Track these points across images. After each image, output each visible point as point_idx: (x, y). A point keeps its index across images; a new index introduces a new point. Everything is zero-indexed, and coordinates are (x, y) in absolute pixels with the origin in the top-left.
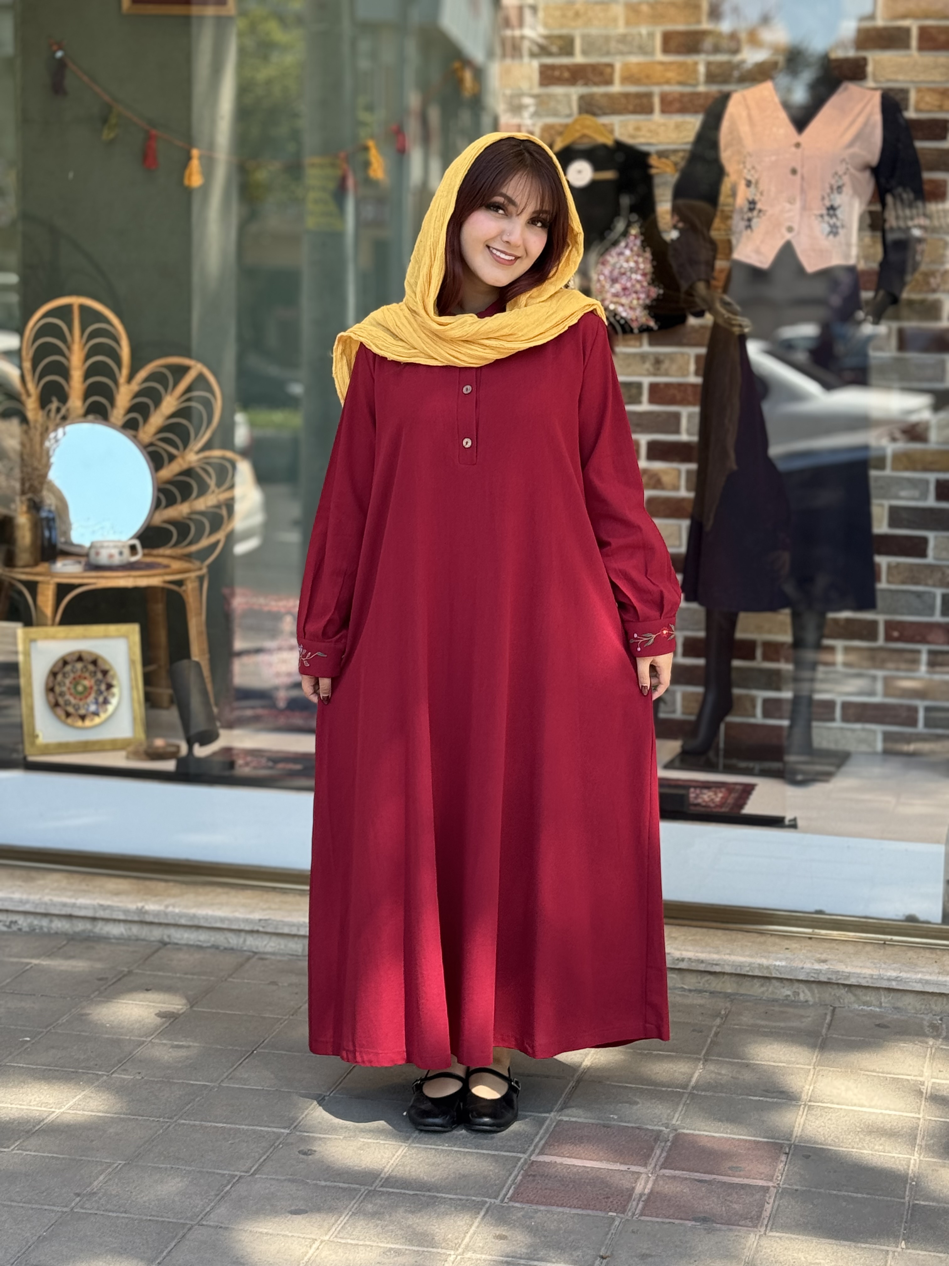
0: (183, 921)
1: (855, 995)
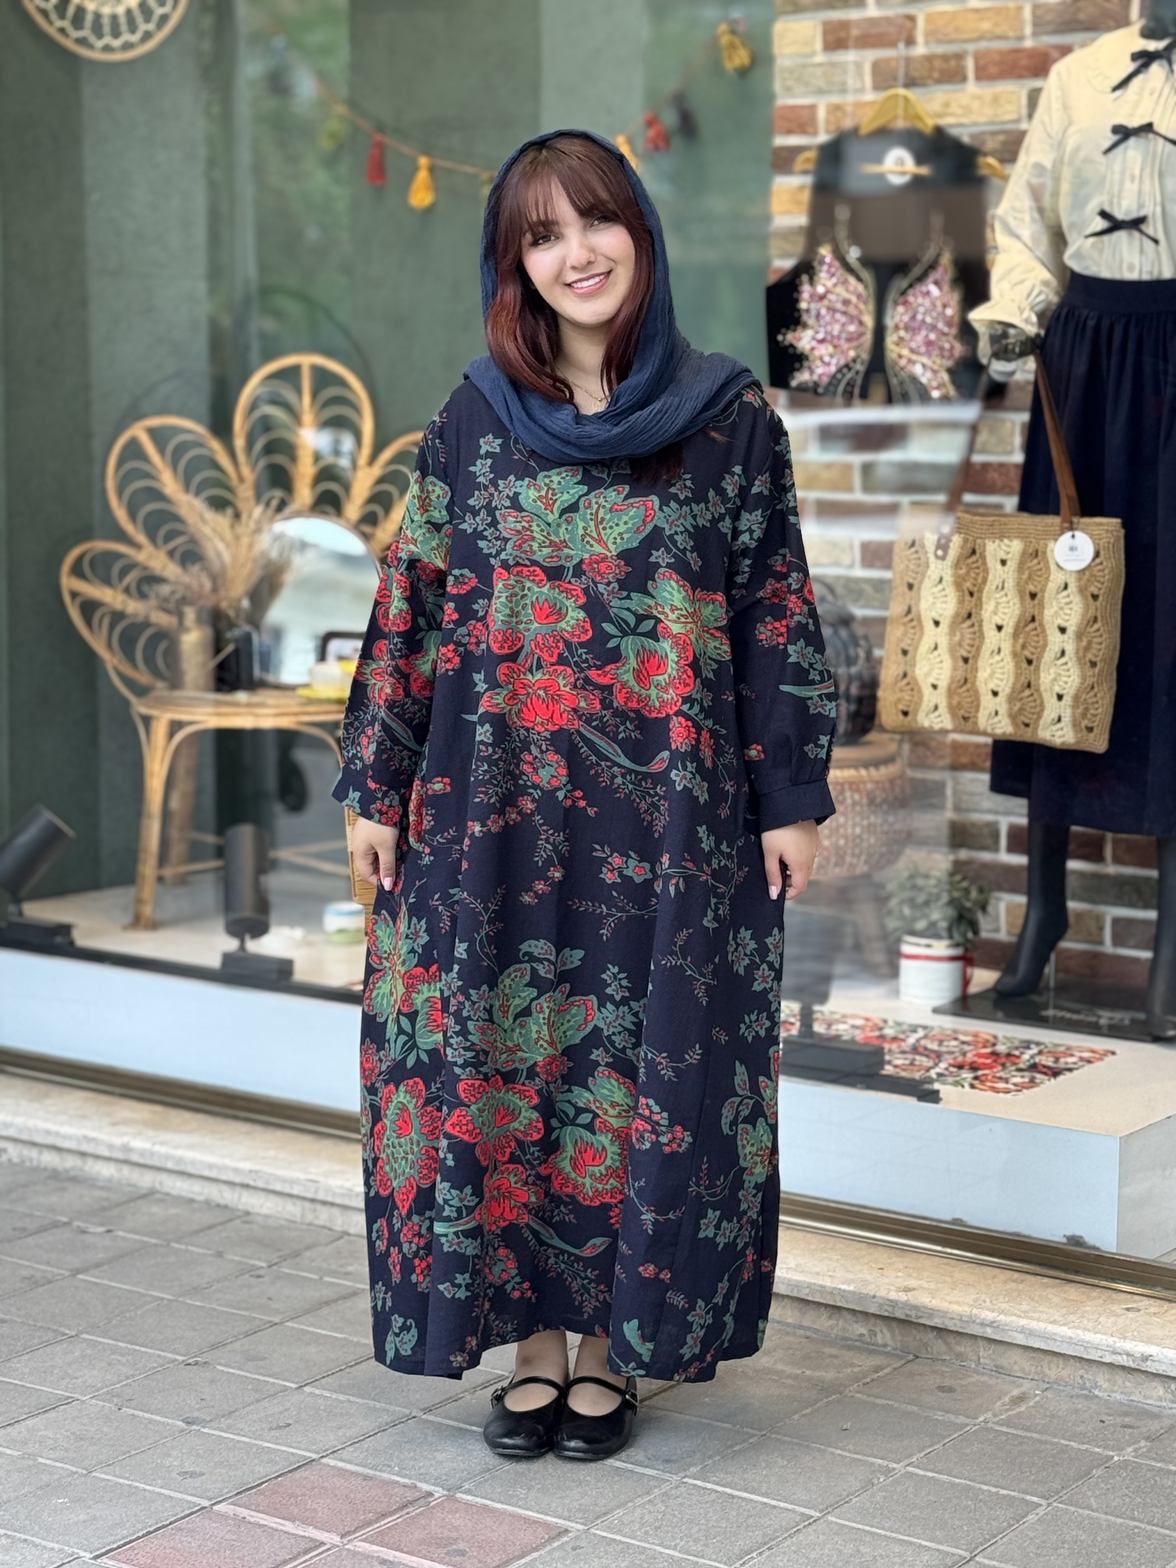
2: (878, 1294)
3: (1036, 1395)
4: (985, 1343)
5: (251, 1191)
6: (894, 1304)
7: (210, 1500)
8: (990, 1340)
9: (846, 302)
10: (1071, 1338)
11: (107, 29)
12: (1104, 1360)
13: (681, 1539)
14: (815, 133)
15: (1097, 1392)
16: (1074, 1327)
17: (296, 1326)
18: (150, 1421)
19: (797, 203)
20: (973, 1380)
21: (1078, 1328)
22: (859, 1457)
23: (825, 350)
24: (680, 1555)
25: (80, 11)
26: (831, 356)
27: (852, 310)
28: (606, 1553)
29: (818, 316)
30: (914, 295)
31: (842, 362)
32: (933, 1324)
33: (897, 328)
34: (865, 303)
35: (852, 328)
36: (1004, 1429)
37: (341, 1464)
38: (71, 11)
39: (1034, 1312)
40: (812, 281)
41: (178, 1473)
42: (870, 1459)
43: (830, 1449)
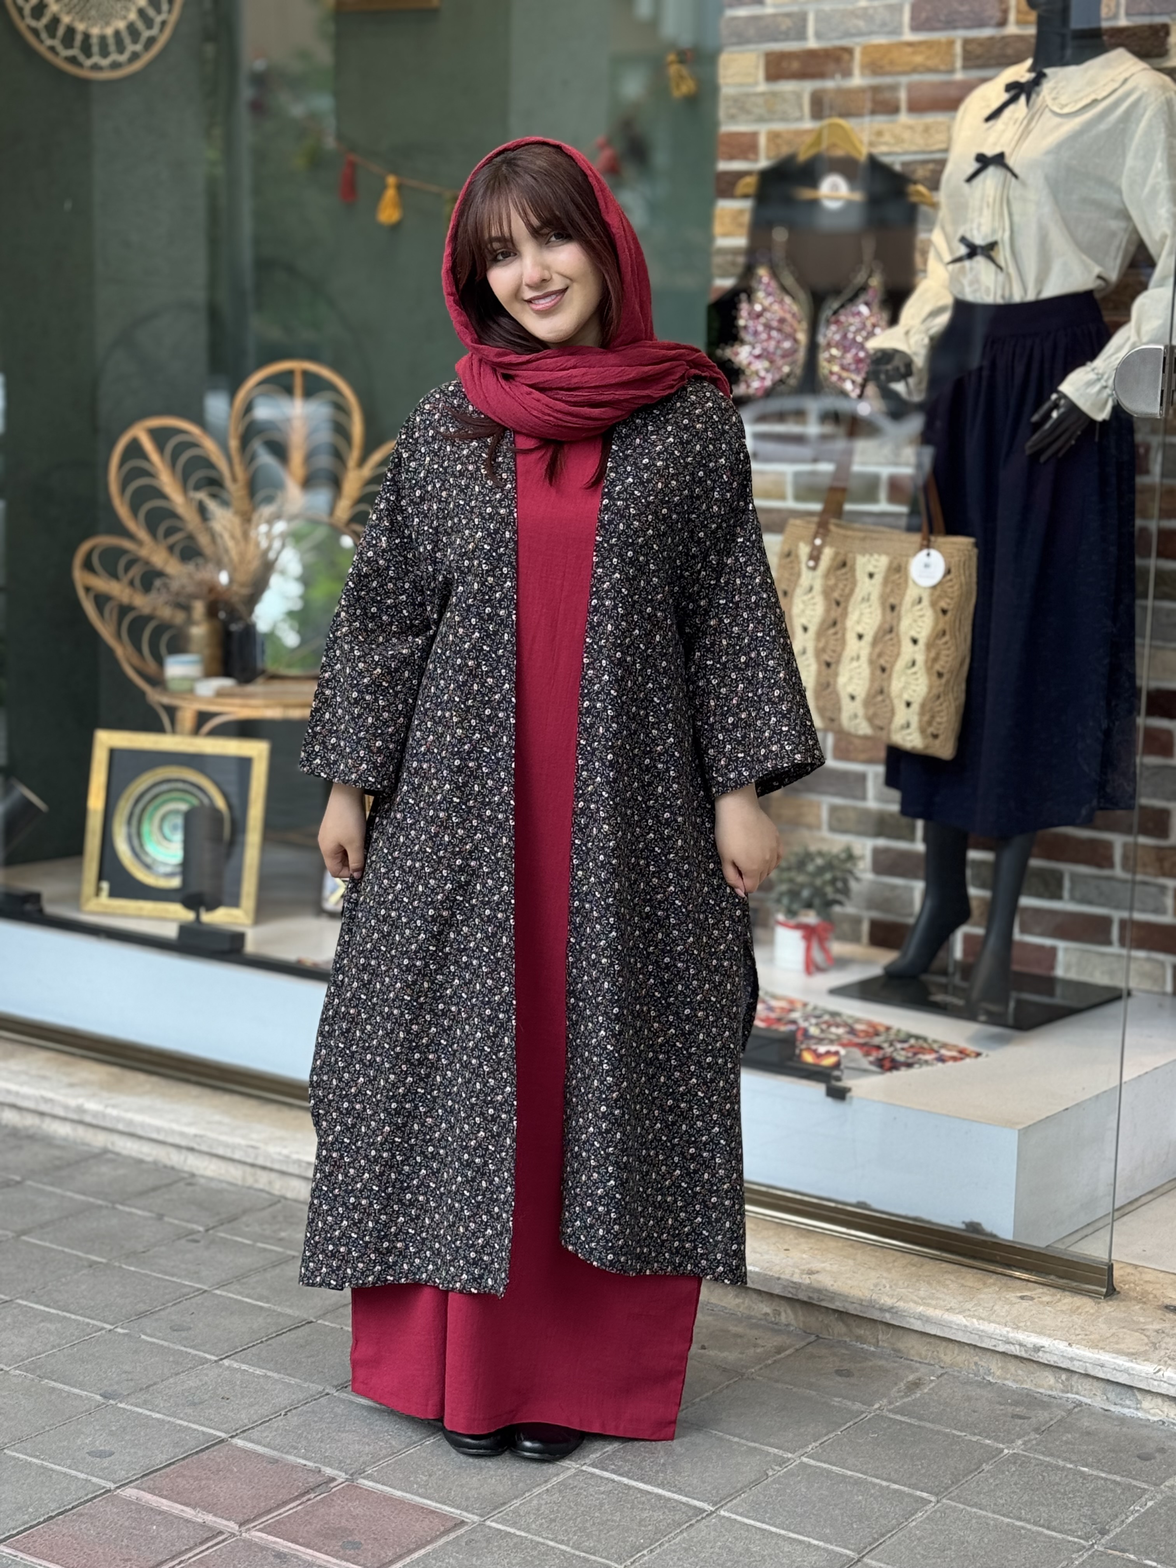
0: (121, 1127)
1: (847, 1325)
2: (782, 1276)
3: (932, 1381)
4: (884, 1328)
5: (196, 1154)
6: (797, 1286)
7: (115, 1482)
8: (889, 1325)
9: (782, 321)
10: (966, 1326)
11: (95, 49)
12: (997, 1349)
13: (575, 1533)
14: (756, 160)
15: (990, 1378)
16: (969, 1316)
17: (224, 1293)
18: (69, 1394)
19: (740, 225)
20: (870, 1364)
21: (973, 1316)
22: (757, 1445)
23: (760, 366)
24: (573, 1551)
25: (71, 31)
26: (767, 370)
27: (787, 329)
28: (499, 1547)
29: (756, 333)
30: (846, 316)
31: (777, 377)
32: (834, 1307)
33: (829, 346)
34: (799, 322)
35: (787, 345)
36: (898, 1417)
37: (250, 1445)
38: (61, 31)
39: (932, 1299)
40: (750, 300)
41: (89, 1453)
42: (766, 1448)
43: (728, 1437)
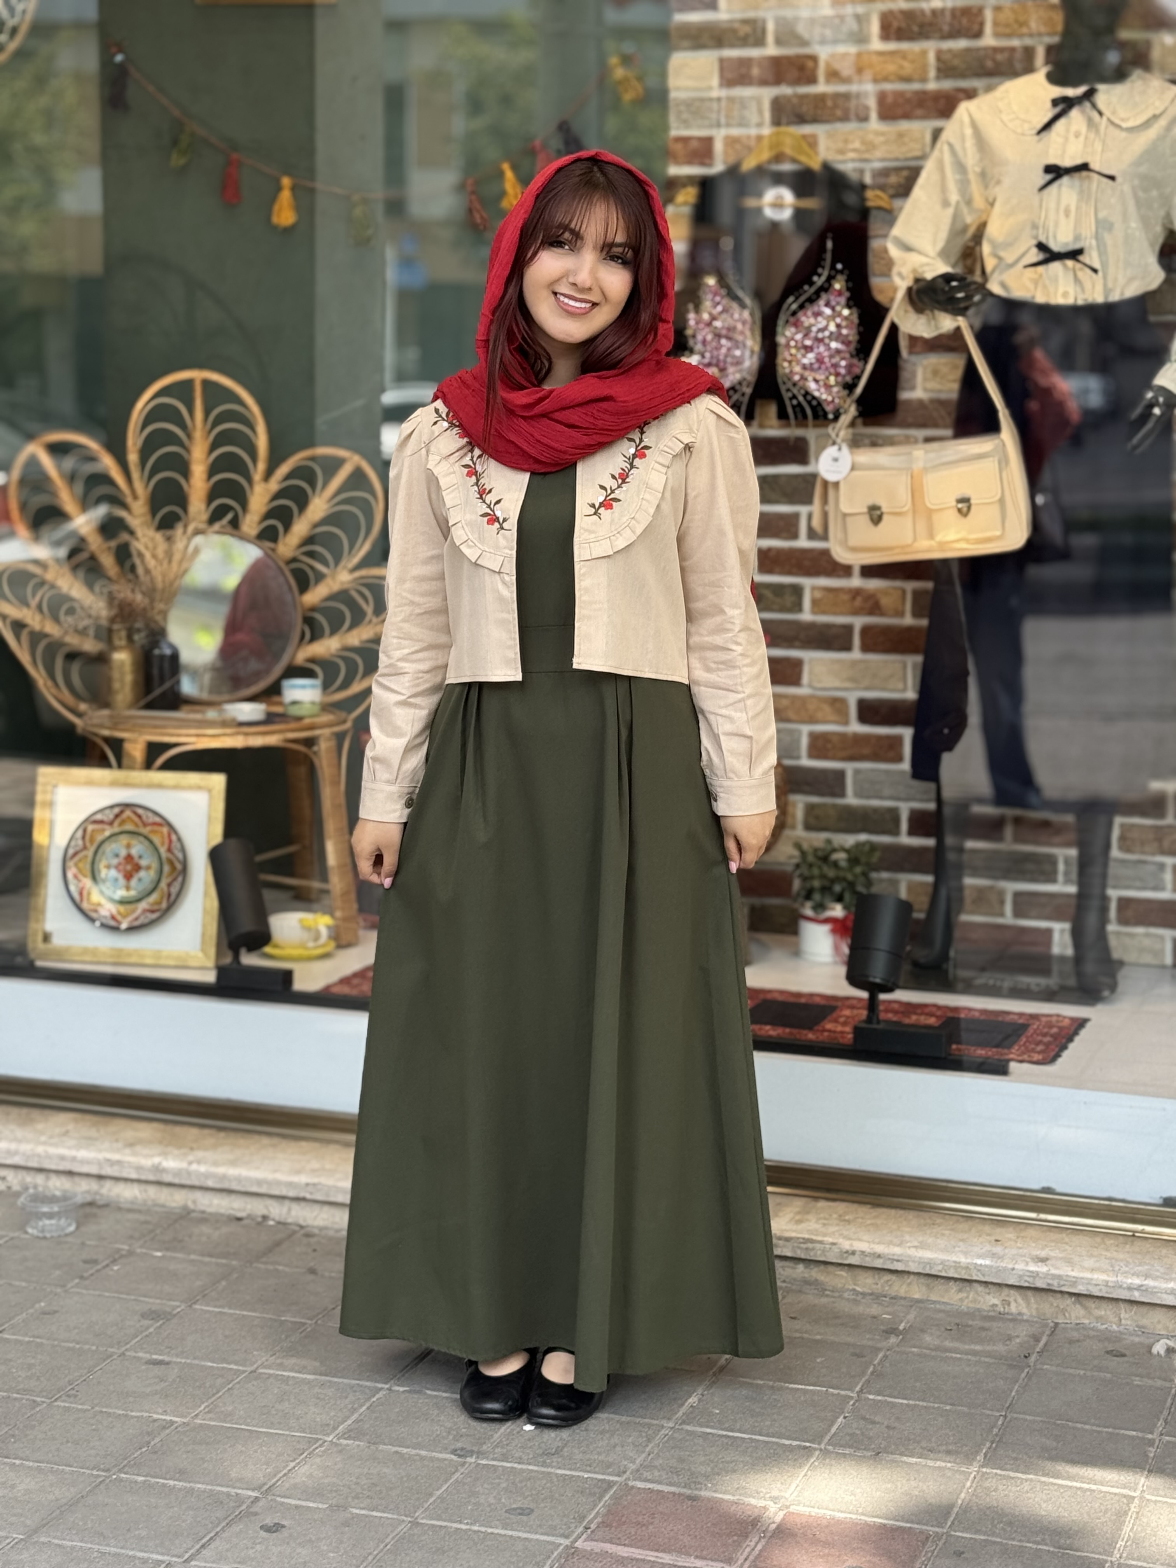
1: (1085, 1308)
4: (1127, 1306)
7: (567, 1537)
14: (708, 165)
18: (422, 1458)
22: (1110, 1430)
29: (704, 341)
30: (806, 316)
34: (751, 329)
37: (651, 1486)
40: (697, 309)
41: (506, 1512)
42: (1122, 1432)
43: (1079, 1426)
